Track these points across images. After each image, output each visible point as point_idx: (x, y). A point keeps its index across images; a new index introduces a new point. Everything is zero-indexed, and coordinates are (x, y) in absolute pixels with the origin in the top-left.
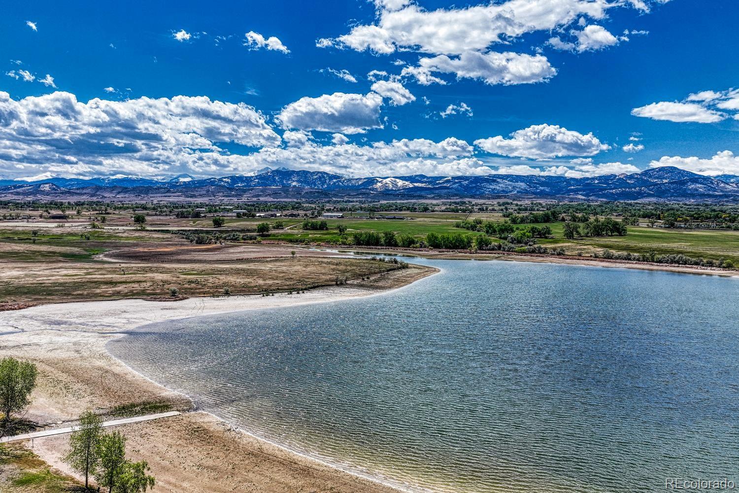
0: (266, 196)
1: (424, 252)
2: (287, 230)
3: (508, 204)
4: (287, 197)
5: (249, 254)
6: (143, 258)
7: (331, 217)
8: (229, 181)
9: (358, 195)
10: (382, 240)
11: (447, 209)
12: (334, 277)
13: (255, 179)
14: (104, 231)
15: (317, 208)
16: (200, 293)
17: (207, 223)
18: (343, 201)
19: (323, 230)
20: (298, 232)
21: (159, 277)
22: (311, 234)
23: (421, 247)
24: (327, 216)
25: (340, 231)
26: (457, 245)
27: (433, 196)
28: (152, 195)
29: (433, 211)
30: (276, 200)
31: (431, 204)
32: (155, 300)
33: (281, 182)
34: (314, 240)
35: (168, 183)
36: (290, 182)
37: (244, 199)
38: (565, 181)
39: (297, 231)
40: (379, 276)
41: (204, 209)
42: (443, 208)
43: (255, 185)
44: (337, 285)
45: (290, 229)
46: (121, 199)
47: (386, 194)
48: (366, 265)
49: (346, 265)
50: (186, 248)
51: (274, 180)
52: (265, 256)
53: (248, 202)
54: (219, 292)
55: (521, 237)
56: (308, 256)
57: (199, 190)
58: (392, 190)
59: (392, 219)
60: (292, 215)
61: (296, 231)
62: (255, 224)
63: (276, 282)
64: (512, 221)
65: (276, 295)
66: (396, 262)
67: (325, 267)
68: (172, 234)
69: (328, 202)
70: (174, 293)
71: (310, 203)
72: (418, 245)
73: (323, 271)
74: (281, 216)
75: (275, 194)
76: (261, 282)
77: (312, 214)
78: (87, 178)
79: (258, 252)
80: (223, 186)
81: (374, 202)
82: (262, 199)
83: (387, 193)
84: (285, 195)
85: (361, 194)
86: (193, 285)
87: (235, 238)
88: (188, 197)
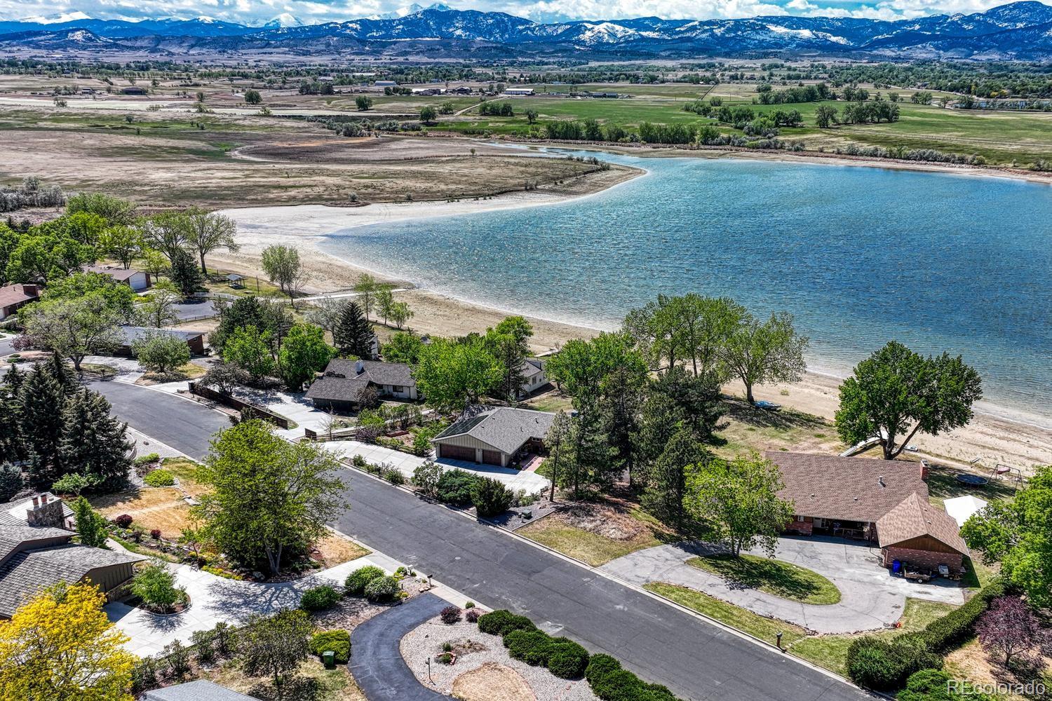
0: (418, 53)
1: (634, 148)
2: (458, 116)
3: (777, 66)
4: (450, 56)
5: (417, 152)
6: (291, 156)
7: (517, 93)
8: (359, 27)
9: (556, 52)
10: (584, 133)
11: (684, 77)
12: (524, 181)
13: (398, 25)
14: (218, 116)
15: (496, 76)
16: (380, 199)
17: (347, 103)
18: (534, 63)
19: (506, 115)
20: (474, 120)
21: (330, 181)
22: (491, 122)
23: (632, 141)
24: (511, 93)
25: (530, 118)
26: (677, 138)
27: (668, 53)
28: (244, 51)
29: (663, 82)
30: (432, 60)
31: (665, 67)
32: (336, 205)
33: (439, 29)
34: (496, 131)
35: (262, 29)
36: (451, 30)
37: (385, 59)
38: (870, 27)
39: (472, 117)
40: (574, 179)
41: (331, 78)
42: (680, 74)
43: (399, 36)
44: (526, 190)
45: (464, 114)
46: (200, 58)
47: (599, 51)
48: (561, 166)
49: (537, 167)
50: (333, 142)
51: (428, 27)
52: (438, 154)
53: (391, 64)
54: (401, 198)
55: (761, 126)
56: (490, 153)
57: (315, 43)
58: (608, 43)
59: (600, 97)
60: (462, 91)
61: (470, 118)
62: (415, 106)
63: (460, 186)
64: (763, 101)
65: (462, 201)
66: (596, 162)
67: (512, 169)
68: (308, 121)
69: (512, 64)
70: (353, 199)
71: (484, 67)
72: (628, 138)
73: (510, 174)
74: (446, 92)
75: (431, 50)
76: (443, 187)
77: (491, 90)
78: (134, 20)
79: (428, 148)
80: (351, 37)
81: (580, 64)
82: (411, 58)
83: (600, 49)
84: (446, 52)
85: (560, 51)
86: (370, 190)
87: (391, 128)
88: (298, 54)
